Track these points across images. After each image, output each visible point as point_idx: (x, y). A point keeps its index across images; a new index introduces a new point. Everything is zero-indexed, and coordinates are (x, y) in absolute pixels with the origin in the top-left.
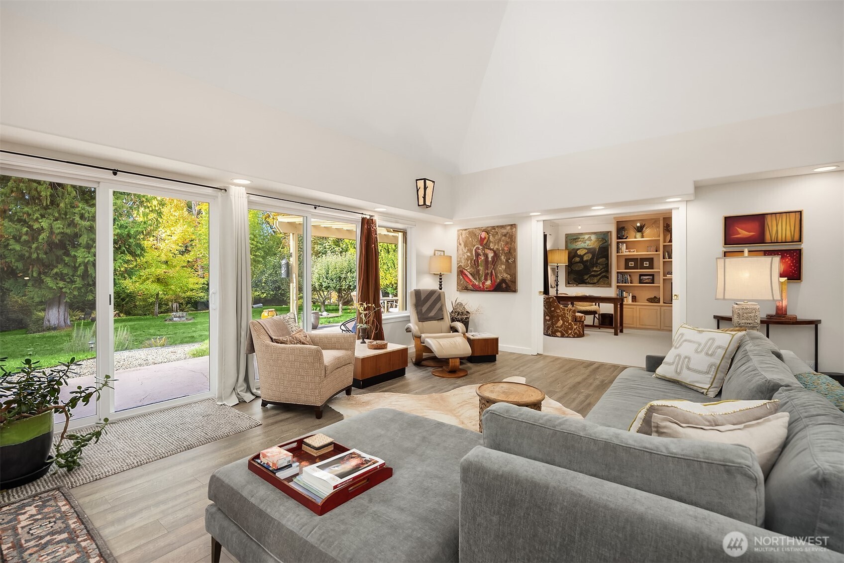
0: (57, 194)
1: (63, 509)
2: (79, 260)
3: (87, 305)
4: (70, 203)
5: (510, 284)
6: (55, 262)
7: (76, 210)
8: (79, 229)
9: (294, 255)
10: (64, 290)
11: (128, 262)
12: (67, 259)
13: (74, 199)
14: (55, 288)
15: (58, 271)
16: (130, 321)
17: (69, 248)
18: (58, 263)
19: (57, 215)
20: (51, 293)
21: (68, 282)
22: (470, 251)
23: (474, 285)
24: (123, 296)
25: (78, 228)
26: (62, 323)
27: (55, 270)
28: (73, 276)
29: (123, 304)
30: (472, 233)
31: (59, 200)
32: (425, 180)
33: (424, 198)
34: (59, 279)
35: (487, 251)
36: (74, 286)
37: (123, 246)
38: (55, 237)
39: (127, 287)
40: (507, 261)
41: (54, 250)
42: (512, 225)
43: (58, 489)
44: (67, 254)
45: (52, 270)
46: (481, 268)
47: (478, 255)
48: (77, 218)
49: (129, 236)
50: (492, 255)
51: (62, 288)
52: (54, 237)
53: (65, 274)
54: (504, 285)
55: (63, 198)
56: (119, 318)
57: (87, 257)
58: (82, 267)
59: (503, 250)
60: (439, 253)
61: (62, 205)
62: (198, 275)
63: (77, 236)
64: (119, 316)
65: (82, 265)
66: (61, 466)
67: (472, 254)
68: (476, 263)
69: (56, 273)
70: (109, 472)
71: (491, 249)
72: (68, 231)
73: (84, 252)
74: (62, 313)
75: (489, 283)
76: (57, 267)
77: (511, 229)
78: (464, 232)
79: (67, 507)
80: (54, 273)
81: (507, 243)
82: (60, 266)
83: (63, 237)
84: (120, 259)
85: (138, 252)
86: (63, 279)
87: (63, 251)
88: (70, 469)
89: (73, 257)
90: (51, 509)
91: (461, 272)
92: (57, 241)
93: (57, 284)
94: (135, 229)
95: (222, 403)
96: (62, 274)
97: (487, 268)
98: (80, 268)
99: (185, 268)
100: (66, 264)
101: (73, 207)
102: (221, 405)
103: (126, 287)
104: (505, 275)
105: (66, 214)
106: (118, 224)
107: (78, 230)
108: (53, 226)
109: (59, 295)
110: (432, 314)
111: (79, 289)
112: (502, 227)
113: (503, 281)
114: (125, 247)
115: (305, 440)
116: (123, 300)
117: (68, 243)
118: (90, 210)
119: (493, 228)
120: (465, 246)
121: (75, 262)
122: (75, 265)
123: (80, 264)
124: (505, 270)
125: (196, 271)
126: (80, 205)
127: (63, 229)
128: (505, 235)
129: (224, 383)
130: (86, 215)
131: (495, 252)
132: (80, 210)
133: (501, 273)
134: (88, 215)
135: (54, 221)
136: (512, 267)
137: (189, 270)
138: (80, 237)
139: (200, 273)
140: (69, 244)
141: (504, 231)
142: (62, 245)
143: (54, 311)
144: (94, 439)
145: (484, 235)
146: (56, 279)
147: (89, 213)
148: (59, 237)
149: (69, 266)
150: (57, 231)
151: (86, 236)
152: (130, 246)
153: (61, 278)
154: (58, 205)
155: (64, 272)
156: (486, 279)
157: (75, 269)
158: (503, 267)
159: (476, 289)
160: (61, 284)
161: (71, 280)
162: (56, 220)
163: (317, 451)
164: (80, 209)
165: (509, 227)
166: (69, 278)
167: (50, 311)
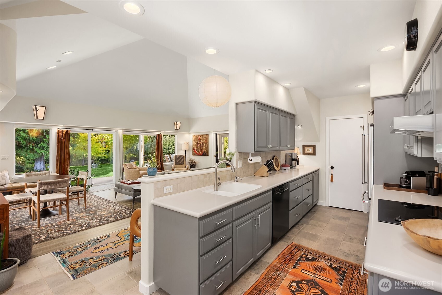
5: (206, 153)
6: (39, 141)
9: (142, 141)
10: (44, 154)
12: (45, 140)
14: (40, 153)
15: (41, 145)
17: (46, 135)
18: (41, 141)
20: (38, 155)
22: (196, 142)
23: (197, 154)
26: (42, 169)
27: (40, 145)
30: (196, 137)
32: (177, 122)
33: (177, 127)
34: (41, 149)
35: (201, 143)
40: (206, 146)
42: (207, 135)
44: (45, 138)
45: (38, 145)
46: (199, 148)
47: (198, 144)
50: (202, 144)
51: (43, 153)
53: (44, 147)
54: (205, 154)
59: (205, 142)
60: (187, 143)
62: (103, 146)
67: (196, 143)
68: (197, 146)
71: (201, 142)
74: (42, 164)
75: (201, 153)
76: (40, 143)
77: (207, 136)
78: (194, 136)
81: (206, 140)
82: (42, 143)
91: (193, 149)
92: (41, 133)
96: (43, 146)
97: (200, 148)
99: (97, 143)
104: (205, 150)
109: (41, 156)
110: (180, 163)
112: (204, 135)
113: (205, 152)
119: (202, 135)
120: (195, 141)
124: (205, 149)
125: (102, 144)
128: (205, 138)
131: (202, 143)
133: (204, 150)
136: (207, 148)
137: (99, 144)
139: (104, 145)
141: (205, 136)
143: (39, 163)
145: (200, 137)
146: (40, 149)
155: (44, 146)
156: (200, 152)
158: (205, 148)
159: (198, 155)
160: (42, 151)
165: (206, 135)
166: (46, 148)
167: (37, 163)
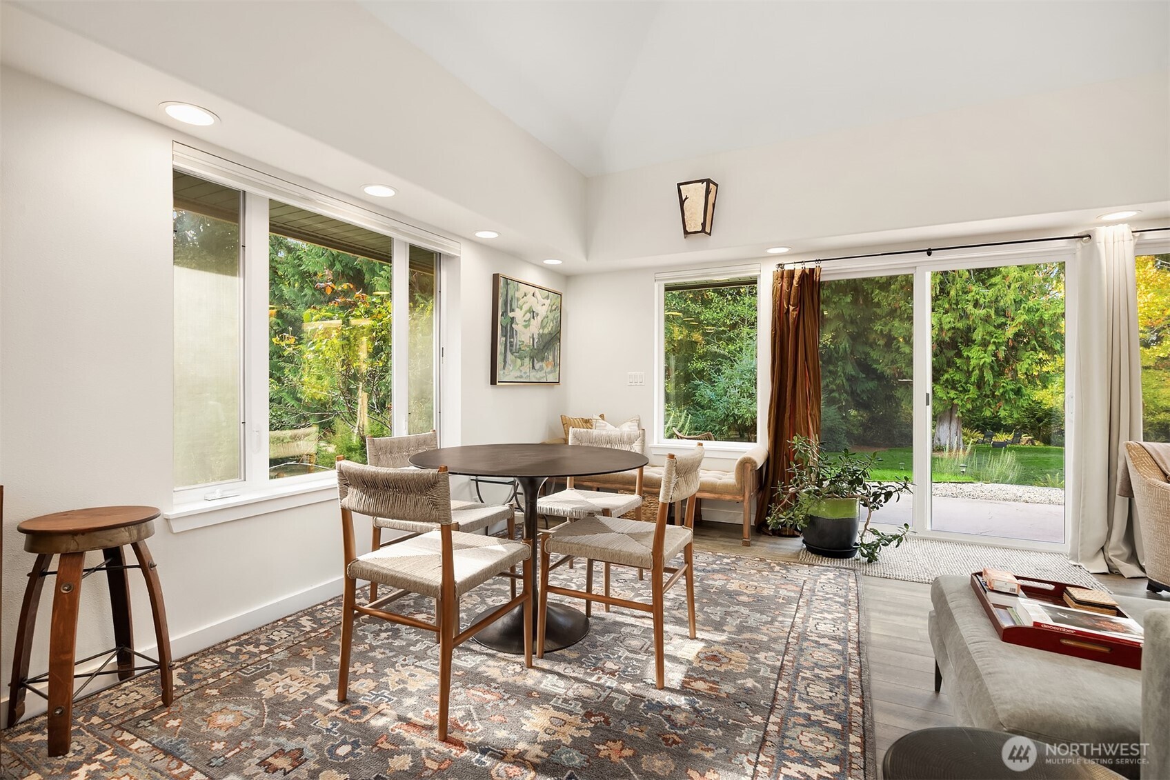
0: (947, 279)
1: (851, 584)
2: (973, 362)
3: (989, 425)
4: (963, 288)
6: (946, 365)
7: (969, 297)
8: (973, 320)
10: (955, 401)
11: (1041, 362)
12: (958, 361)
13: (967, 282)
14: (945, 398)
15: (949, 377)
16: (1045, 453)
17: (962, 347)
18: (949, 366)
19: (947, 306)
20: (942, 405)
21: (961, 392)
24: (1039, 414)
25: (971, 320)
26: (954, 444)
27: (946, 376)
28: (966, 383)
29: (1040, 427)
31: (950, 286)
34: (949, 387)
36: (967, 397)
37: (1034, 338)
38: (946, 335)
39: (1044, 402)
41: (944, 350)
43: (854, 570)
44: (959, 355)
45: (943, 375)
48: (970, 307)
49: (1042, 322)
51: (953, 399)
52: (944, 335)
53: (957, 381)
55: (953, 284)
56: (1033, 446)
57: (983, 358)
58: (977, 371)
61: (953, 293)
63: (970, 330)
64: (1033, 444)
65: (977, 368)
66: (863, 555)
69: (947, 379)
70: (899, 576)
72: (960, 325)
73: (979, 351)
74: (953, 430)
76: (948, 372)
79: (854, 584)
80: (944, 380)
82: (951, 371)
83: (955, 333)
84: (1028, 358)
85: (1057, 347)
86: (954, 388)
87: (955, 352)
88: (870, 561)
89: (967, 359)
90: (843, 580)
92: (948, 339)
93: (948, 393)
94: (1051, 312)
95: (1075, 564)
96: (953, 380)
98: (974, 373)
100: (958, 367)
101: (966, 293)
102: (1075, 566)
103: (1042, 402)
105: (957, 304)
106: (1024, 307)
107: (971, 323)
108: (943, 321)
109: (949, 407)
111: (974, 400)
114: (1037, 341)
115: (1067, 588)
116: (1040, 420)
117: (960, 340)
118: (986, 294)
121: (968, 365)
122: (968, 369)
123: (974, 367)
126: (974, 288)
127: (954, 323)
129: (1082, 534)
130: (982, 301)
132: (973, 296)
134: (984, 300)
135: (944, 314)
138: (974, 332)
140: (961, 343)
142: (953, 345)
144: (895, 542)
146: (947, 387)
147: (985, 298)
148: (950, 334)
149: (961, 370)
150: (947, 327)
151: (981, 330)
152: (1044, 338)
153: (952, 386)
154: (948, 293)
155: (956, 378)
157: (969, 374)
160: (952, 394)
161: (964, 388)
162: (947, 312)
163: (1077, 605)
164: (973, 294)
166: (962, 386)
167: (941, 427)
